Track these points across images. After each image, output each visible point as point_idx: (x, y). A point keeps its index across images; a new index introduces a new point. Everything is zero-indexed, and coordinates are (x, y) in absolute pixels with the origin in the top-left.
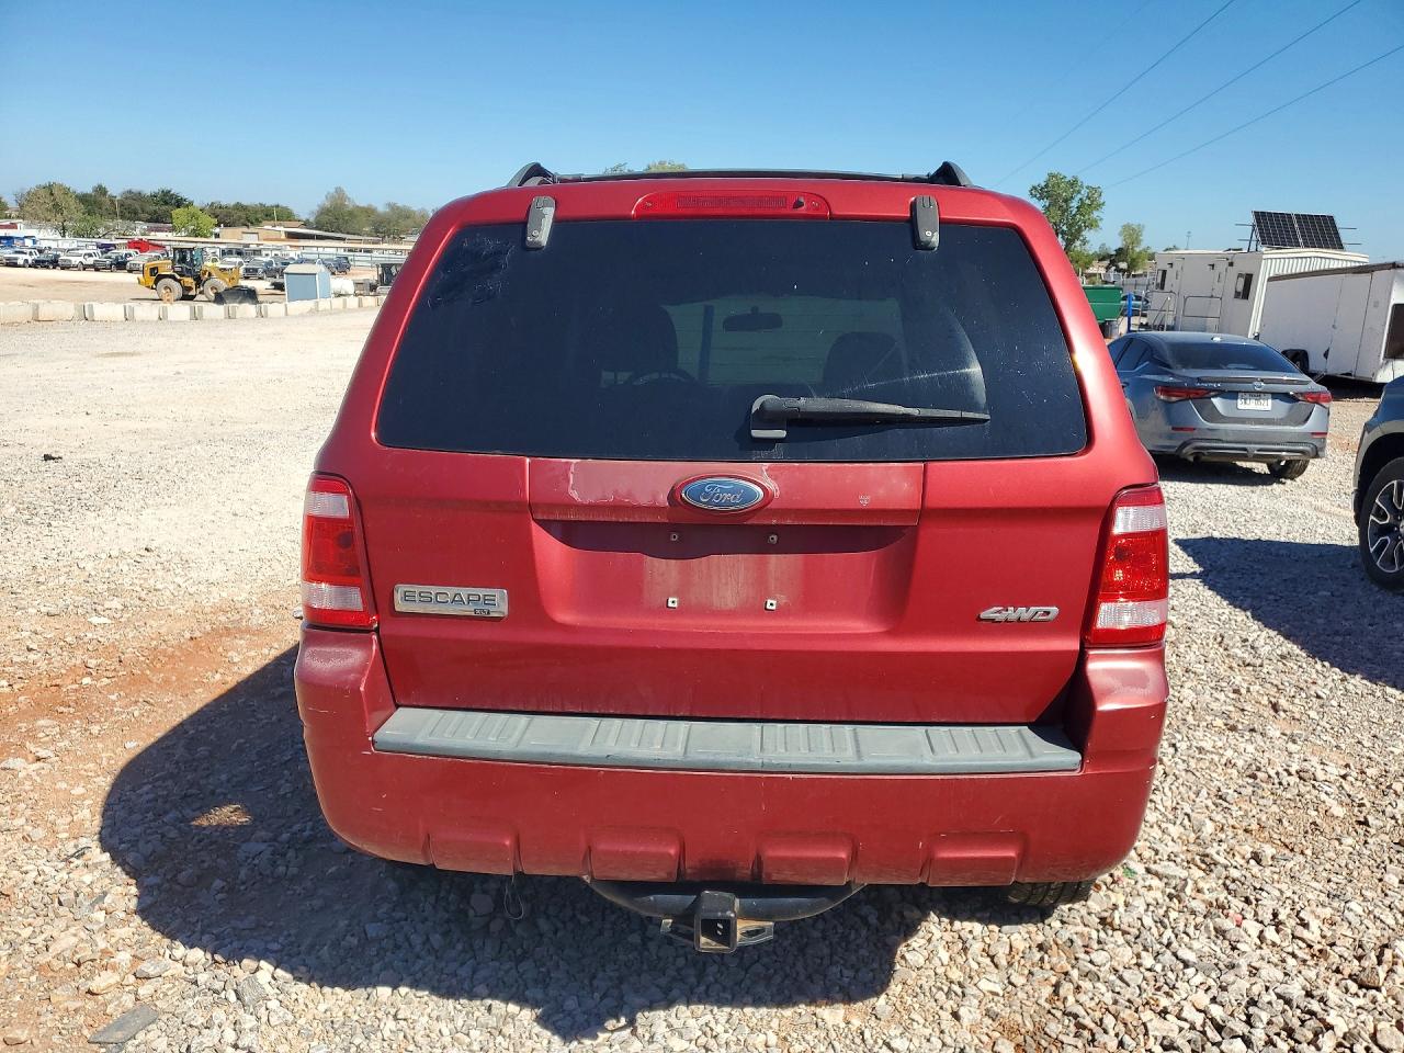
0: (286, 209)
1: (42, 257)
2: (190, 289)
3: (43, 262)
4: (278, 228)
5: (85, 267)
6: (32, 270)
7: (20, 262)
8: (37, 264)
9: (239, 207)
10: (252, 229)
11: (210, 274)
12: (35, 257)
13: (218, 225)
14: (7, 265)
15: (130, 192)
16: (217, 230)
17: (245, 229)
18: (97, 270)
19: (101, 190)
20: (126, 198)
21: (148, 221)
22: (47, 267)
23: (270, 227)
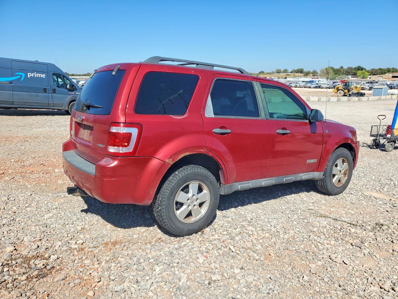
0: (396, 69)
1: (317, 85)
2: (346, 93)
3: (317, 87)
4: (390, 75)
5: (327, 88)
6: (314, 89)
7: (312, 87)
8: (316, 87)
9: (380, 69)
10: (381, 76)
11: (352, 89)
12: (315, 86)
13: (371, 75)
14: (309, 88)
15: (349, 67)
16: (370, 76)
17: (379, 76)
18: (329, 88)
19: (342, 68)
20: (348, 69)
21: (352, 75)
22: (318, 88)
23: (387, 75)
